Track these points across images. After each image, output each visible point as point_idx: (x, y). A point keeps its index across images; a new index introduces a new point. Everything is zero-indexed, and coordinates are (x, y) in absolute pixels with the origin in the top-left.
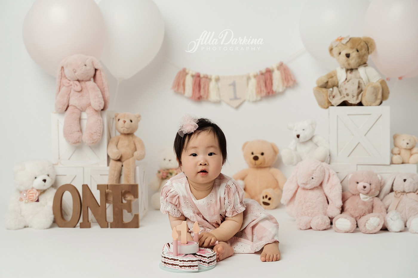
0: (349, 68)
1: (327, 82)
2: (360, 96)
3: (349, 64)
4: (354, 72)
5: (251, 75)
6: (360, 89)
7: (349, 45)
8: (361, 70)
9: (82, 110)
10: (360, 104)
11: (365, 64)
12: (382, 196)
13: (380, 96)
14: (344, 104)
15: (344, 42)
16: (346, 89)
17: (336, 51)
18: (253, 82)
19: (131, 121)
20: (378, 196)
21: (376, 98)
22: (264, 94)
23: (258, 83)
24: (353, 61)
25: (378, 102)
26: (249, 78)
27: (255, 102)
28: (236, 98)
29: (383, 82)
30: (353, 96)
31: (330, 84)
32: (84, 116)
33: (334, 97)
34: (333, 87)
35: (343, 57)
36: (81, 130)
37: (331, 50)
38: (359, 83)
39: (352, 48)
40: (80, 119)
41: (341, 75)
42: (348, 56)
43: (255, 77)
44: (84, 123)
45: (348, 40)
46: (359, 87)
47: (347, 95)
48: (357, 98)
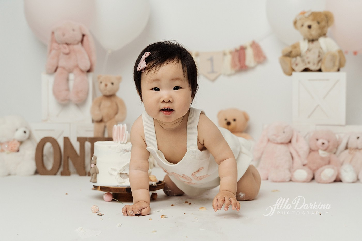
0: (311, 38)
1: (291, 52)
2: (320, 64)
3: (311, 35)
4: (315, 43)
5: (227, 51)
6: (320, 58)
7: (311, 18)
8: (322, 41)
9: (70, 71)
10: (320, 70)
11: (324, 35)
12: (338, 153)
13: (337, 63)
14: (306, 70)
15: (307, 15)
16: (308, 58)
17: (299, 24)
18: (229, 58)
19: (112, 84)
20: (335, 153)
21: (334, 65)
22: (237, 68)
23: (233, 58)
24: (314, 32)
25: (336, 68)
26: (225, 54)
27: (229, 75)
28: (213, 72)
29: (340, 52)
30: (314, 64)
31: (294, 53)
32: (72, 76)
33: (297, 65)
34: (296, 56)
35: (305, 29)
36: (68, 90)
37: (295, 23)
38: (320, 52)
39: (313, 20)
40: (68, 80)
41: (304, 46)
42: (310, 27)
43: (231, 53)
44: (71, 83)
45: (310, 13)
46: (319, 56)
47: (309, 63)
48: (318, 65)
